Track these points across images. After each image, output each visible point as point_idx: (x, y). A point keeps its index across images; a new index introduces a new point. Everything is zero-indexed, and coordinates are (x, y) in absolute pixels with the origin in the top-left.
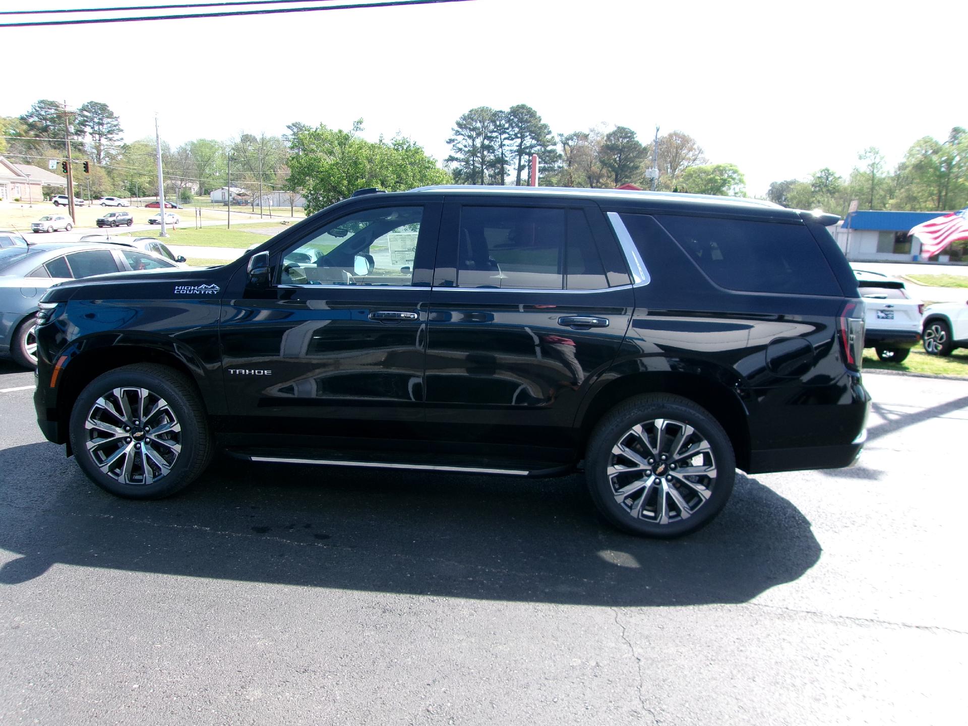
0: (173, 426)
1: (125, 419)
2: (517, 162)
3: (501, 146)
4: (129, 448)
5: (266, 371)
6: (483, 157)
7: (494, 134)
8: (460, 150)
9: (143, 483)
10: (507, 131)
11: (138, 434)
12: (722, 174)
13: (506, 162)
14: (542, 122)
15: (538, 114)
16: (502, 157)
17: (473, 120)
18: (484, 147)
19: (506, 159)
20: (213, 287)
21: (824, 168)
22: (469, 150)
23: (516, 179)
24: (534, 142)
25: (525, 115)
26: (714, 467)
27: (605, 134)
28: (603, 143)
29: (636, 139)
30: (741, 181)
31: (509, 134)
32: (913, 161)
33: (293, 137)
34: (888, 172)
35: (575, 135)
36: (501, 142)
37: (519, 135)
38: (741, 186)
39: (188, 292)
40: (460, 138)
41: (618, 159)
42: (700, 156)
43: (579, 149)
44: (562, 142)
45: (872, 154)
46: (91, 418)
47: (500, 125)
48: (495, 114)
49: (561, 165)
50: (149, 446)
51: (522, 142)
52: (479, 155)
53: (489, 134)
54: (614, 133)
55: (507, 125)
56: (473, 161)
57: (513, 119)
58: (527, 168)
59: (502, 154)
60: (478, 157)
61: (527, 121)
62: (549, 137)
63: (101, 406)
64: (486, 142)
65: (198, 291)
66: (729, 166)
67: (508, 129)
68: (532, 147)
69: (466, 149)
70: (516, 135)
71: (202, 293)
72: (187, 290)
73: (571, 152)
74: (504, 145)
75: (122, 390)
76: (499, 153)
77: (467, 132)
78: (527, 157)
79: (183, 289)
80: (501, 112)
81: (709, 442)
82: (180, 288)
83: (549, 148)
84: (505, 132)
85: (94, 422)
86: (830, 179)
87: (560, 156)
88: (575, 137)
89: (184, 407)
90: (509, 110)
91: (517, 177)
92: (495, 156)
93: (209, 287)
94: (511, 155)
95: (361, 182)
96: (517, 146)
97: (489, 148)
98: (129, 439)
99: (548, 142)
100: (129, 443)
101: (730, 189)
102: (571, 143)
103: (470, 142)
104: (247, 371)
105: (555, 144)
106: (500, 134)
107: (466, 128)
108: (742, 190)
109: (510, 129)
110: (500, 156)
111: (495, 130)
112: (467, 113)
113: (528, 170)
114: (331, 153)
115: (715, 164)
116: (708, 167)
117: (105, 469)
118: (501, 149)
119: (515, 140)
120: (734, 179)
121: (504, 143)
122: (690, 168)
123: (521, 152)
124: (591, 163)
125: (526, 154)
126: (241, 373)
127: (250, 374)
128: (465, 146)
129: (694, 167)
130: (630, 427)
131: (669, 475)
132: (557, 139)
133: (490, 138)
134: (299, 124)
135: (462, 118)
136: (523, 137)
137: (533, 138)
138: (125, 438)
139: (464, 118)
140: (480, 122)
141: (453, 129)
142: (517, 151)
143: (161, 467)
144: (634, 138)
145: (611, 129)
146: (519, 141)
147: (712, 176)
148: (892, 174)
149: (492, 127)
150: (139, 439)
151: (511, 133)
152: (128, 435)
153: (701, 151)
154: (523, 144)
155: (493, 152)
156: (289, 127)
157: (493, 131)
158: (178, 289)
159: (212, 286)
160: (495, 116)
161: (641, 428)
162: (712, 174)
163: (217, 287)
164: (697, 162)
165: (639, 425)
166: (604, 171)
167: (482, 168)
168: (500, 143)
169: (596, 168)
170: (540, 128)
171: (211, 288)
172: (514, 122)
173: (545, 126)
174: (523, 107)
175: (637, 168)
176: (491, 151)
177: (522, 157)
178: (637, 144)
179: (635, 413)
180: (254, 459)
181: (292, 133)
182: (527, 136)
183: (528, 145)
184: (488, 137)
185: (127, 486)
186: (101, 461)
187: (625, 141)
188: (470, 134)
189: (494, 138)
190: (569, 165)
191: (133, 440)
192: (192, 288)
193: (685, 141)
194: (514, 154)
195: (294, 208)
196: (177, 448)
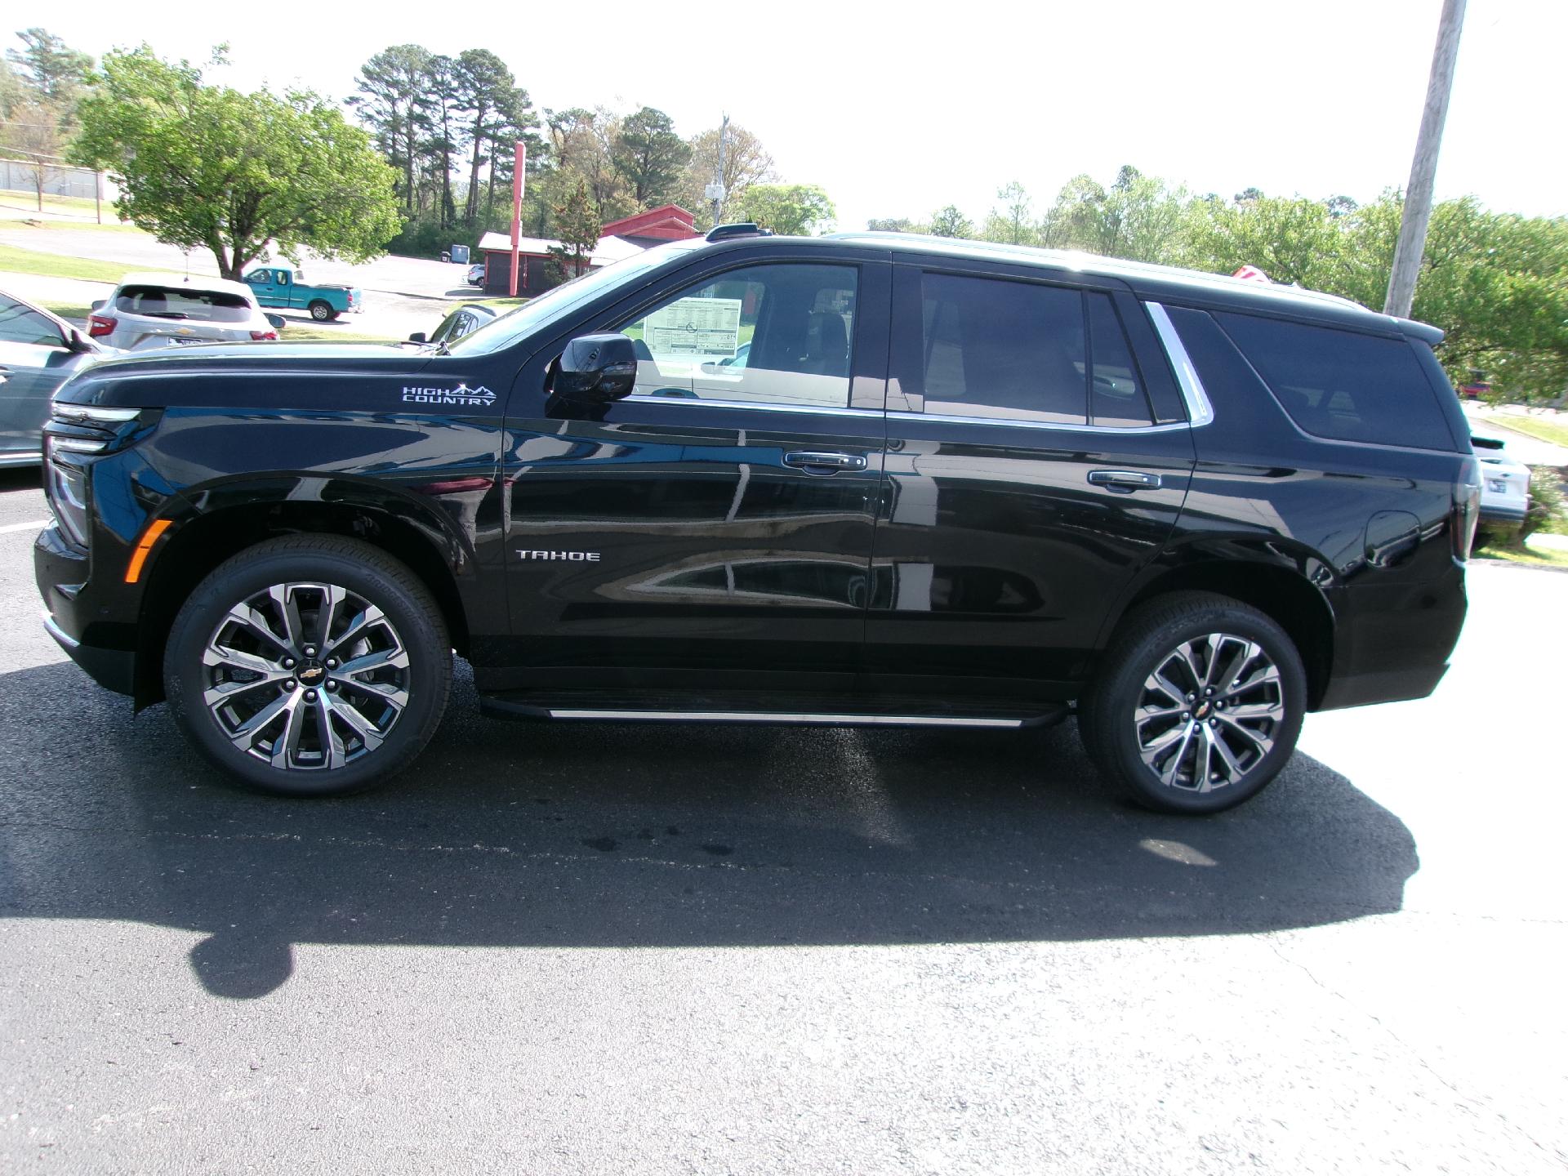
0: (394, 657)
1: (288, 644)
2: (471, 148)
3: (445, 119)
4: (294, 701)
5: (589, 555)
6: (410, 135)
7: (432, 98)
8: (370, 117)
9: (326, 766)
10: (455, 94)
11: (312, 673)
12: (801, 201)
13: (452, 148)
14: (517, 85)
15: (510, 70)
16: (446, 139)
17: (392, 67)
18: (413, 117)
19: (452, 142)
20: (482, 393)
21: (950, 206)
22: (386, 121)
23: (469, 180)
24: (503, 118)
25: (488, 69)
26: (1280, 705)
27: (622, 117)
28: (620, 131)
29: (673, 131)
30: (830, 214)
31: (458, 100)
32: (1068, 208)
33: (31, 56)
34: (1036, 222)
35: (573, 114)
36: (445, 113)
37: (476, 104)
38: (831, 221)
39: (431, 400)
40: (369, 97)
41: (641, 161)
42: (769, 168)
43: (579, 138)
44: (550, 124)
45: (1016, 192)
46: (217, 644)
47: (442, 83)
48: (433, 62)
49: (546, 163)
50: (335, 696)
51: (480, 117)
52: (404, 130)
53: (423, 96)
54: (638, 117)
55: (455, 84)
56: (394, 140)
57: (465, 73)
58: (490, 161)
59: (446, 132)
60: (401, 134)
61: (489, 81)
62: (527, 112)
63: (241, 618)
64: (417, 109)
65: (451, 398)
66: (814, 188)
67: (455, 90)
68: (498, 126)
69: (381, 119)
70: (470, 102)
71: (462, 402)
72: (428, 396)
73: (565, 141)
74: (450, 118)
75: (290, 589)
76: (439, 131)
77: (381, 87)
78: (488, 143)
79: (419, 393)
80: (444, 58)
81: (1278, 668)
82: (413, 391)
83: (529, 131)
84: (451, 96)
85: (222, 650)
86: (956, 223)
87: (547, 146)
88: (572, 118)
89: (420, 621)
90: (459, 58)
91: (472, 177)
92: (433, 136)
93: (475, 392)
94: (462, 136)
95: (228, 162)
96: (473, 122)
97: (422, 120)
98: (291, 683)
99: (526, 120)
100: (292, 690)
101: (814, 225)
102: (564, 125)
103: (387, 106)
104: (553, 553)
105: (538, 125)
106: (443, 98)
107: (379, 78)
108: (832, 228)
109: (461, 91)
110: (443, 136)
111: (435, 89)
112: (381, 53)
113: (490, 167)
114: (167, 100)
115: (792, 185)
116: (783, 187)
117: (243, 742)
118: (443, 124)
119: (468, 112)
120: (820, 210)
121: (449, 114)
122: (754, 187)
123: (479, 132)
124: (598, 162)
125: (488, 137)
126: (540, 558)
127: (558, 559)
128: (379, 113)
129: (759, 185)
130: (1173, 646)
131: (1214, 718)
132: (542, 117)
133: (424, 104)
134: (44, 32)
135: (372, 60)
136: (482, 108)
137: (500, 111)
138: (285, 681)
139: (377, 62)
140: (406, 72)
141: (356, 80)
142: (472, 131)
143: (364, 735)
144: (669, 129)
145: (634, 111)
146: (475, 113)
147: (787, 202)
148: (1041, 224)
149: (427, 84)
150: (311, 682)
151: (462, 98)
152: (290, 675)
153: (770, 161)
154: (483, 119)
155: (430, 129)
156: (21, 36)
157: (430, 92)
158: (408, 393)
159: (479, 390)
160: (433, 65)
161: (1189, 648)
162: (788, 199)
163: (491, 393)
164: (764, 177)
165: (1186, 643)
166: (621, 179)
167: (409, 153)
168: (442, 114)
169: (607, 173)
170: (514, 96)
171: (478, 394)
172: (467, 79)
173: (522, 93)
174: (483, 53)
175: (674, 179)
176: (426, 126)
177: (481, 142)
178: (674, 138)
179: (1184, 625)
180: (555, 714)
181: (30, 47)
182: (489, 107)
183: (492, 122)
184: (421, 100)
185: (291, 774)
186: (233, 729)
187: (655, 132)
188: (387, 92)
189: (431, 103)
190: (561, 164)
191: (299, 683)
192: (440, 392)
193: (745, 142)
194: (466, 136)
195: (43, 195)
196: (399, 698)
